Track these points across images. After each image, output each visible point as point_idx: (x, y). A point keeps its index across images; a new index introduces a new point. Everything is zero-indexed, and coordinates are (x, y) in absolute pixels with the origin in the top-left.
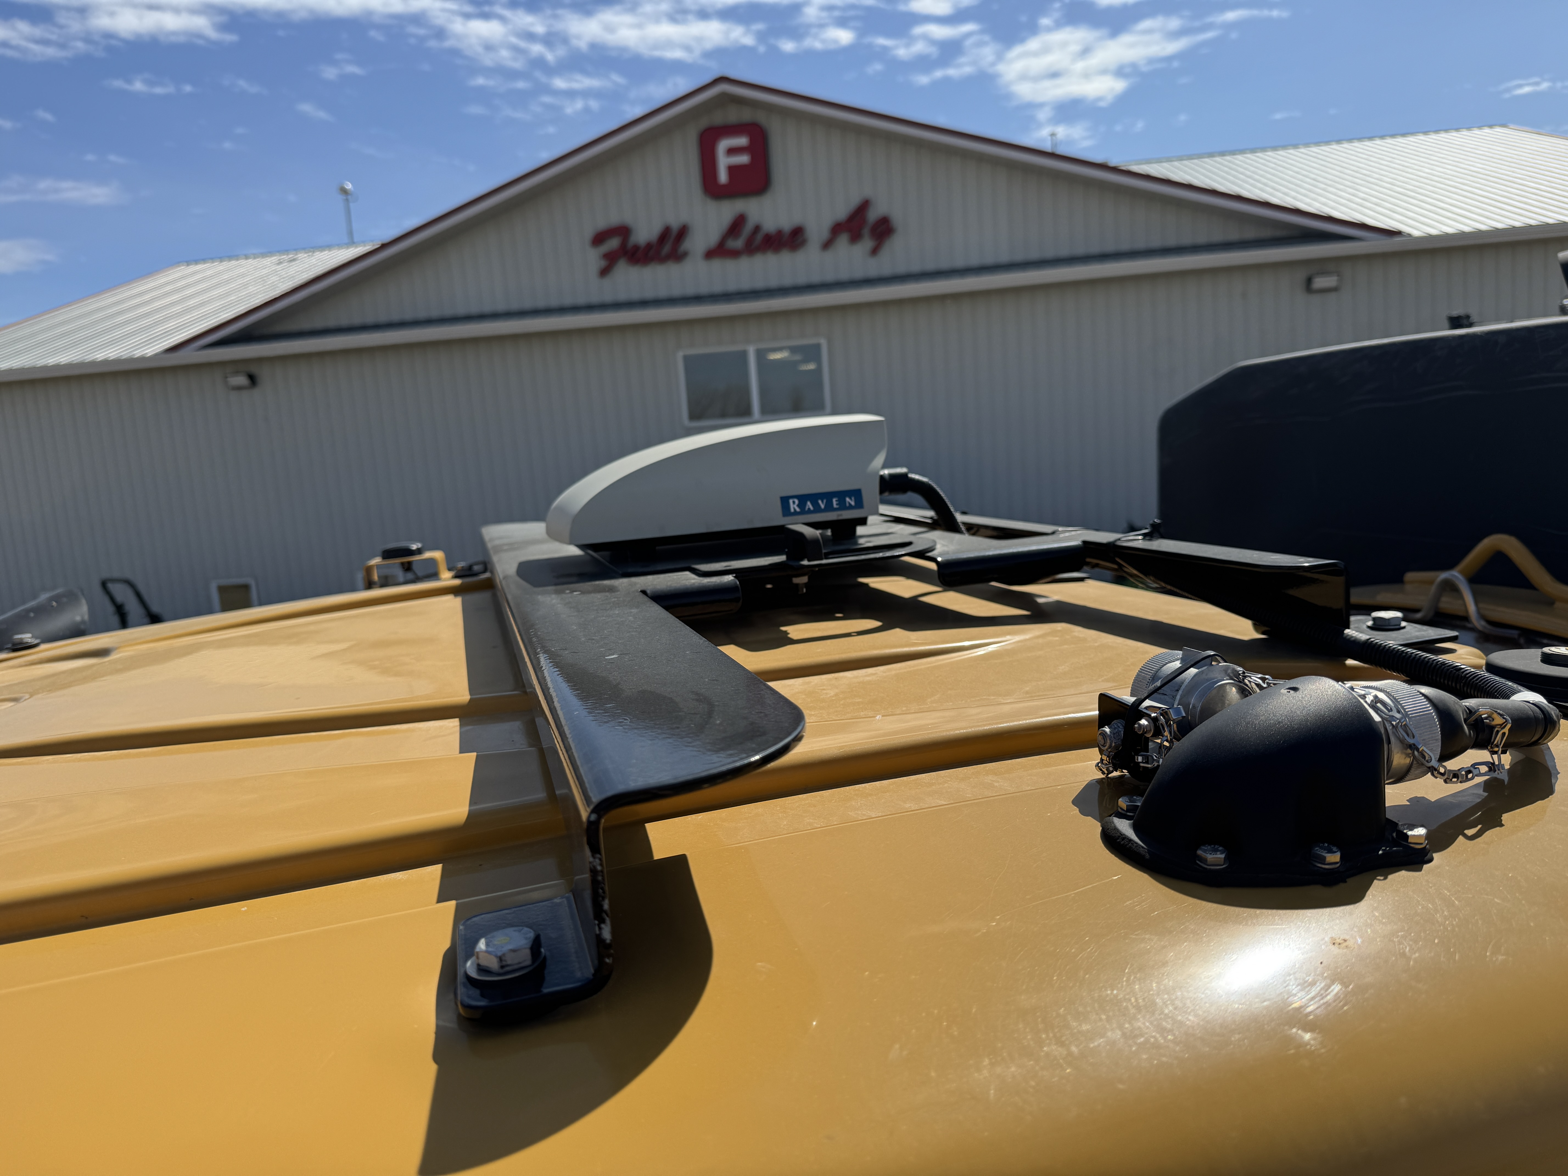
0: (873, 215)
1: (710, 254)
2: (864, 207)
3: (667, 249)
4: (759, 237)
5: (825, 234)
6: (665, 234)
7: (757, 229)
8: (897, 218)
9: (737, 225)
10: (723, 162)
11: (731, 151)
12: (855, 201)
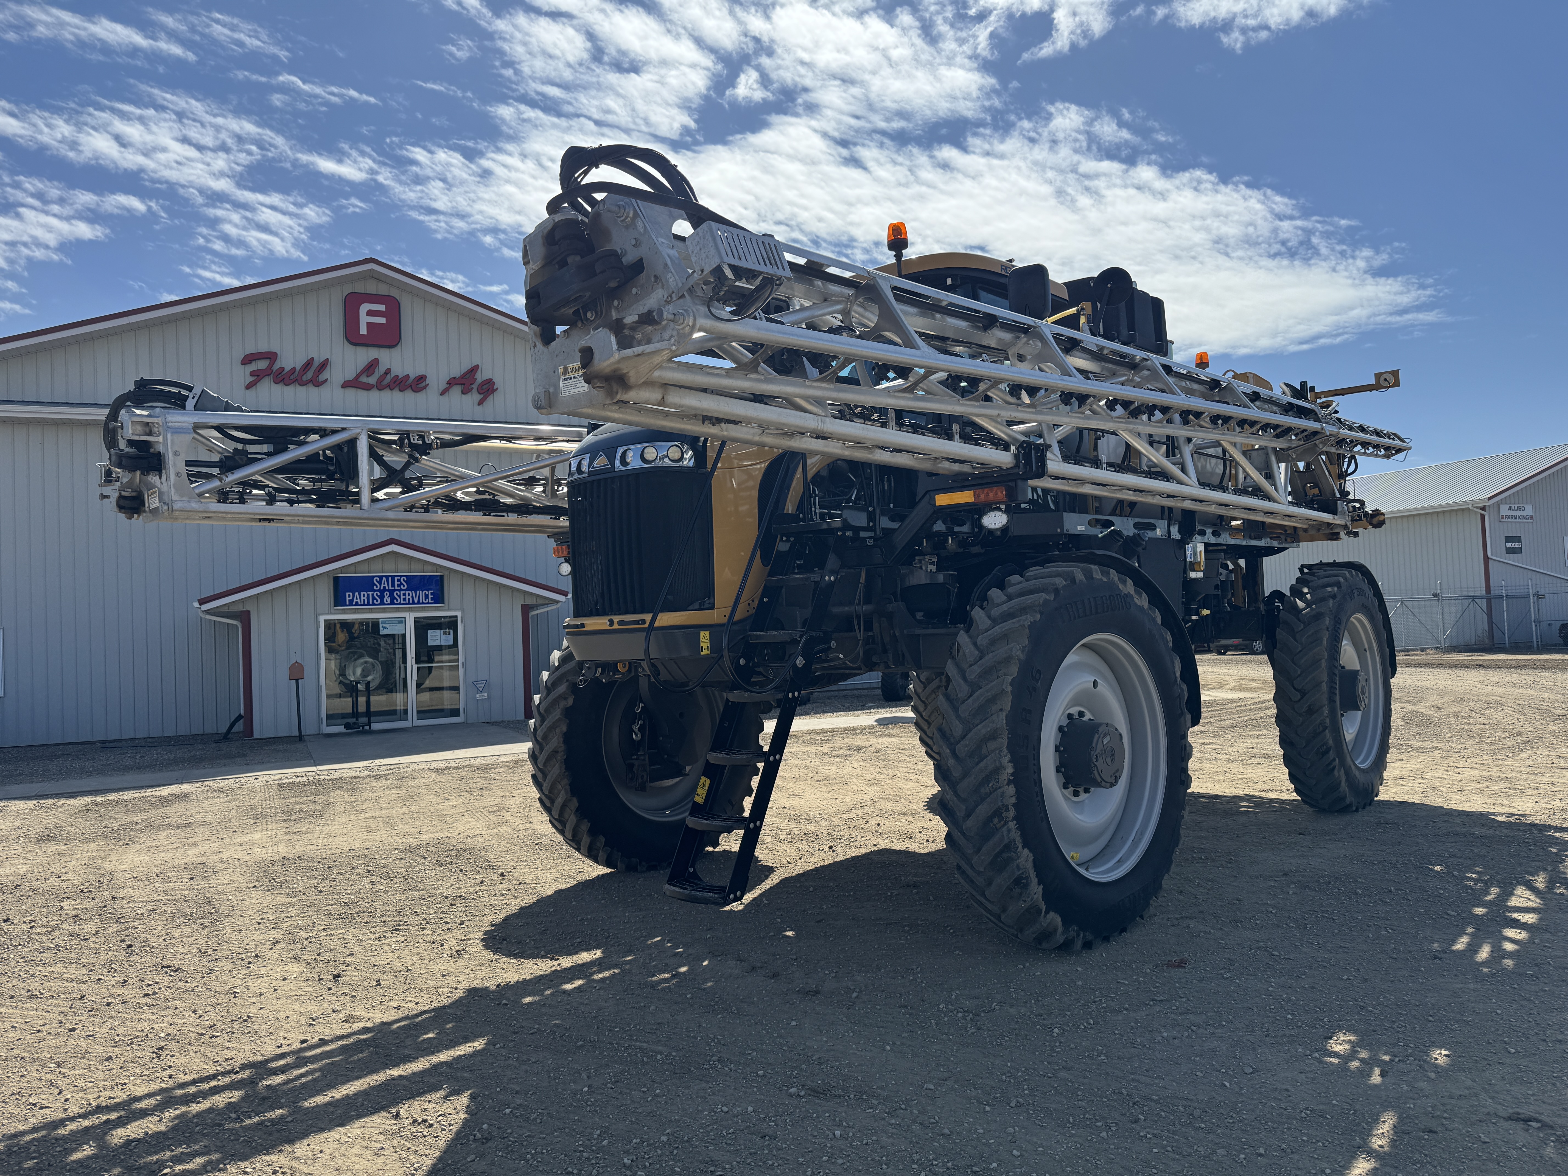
0: (480, 377)
1: (346, 385)
2: (474, 369)
3: (309, 375)
4: (388, 378)
5: (443, 385)
6: (309, 363)
7: (388, 372)
8: (498, 382)
9: (372, 366)
10: (364, 320)
11: (370, 313)
12: (466, 366)
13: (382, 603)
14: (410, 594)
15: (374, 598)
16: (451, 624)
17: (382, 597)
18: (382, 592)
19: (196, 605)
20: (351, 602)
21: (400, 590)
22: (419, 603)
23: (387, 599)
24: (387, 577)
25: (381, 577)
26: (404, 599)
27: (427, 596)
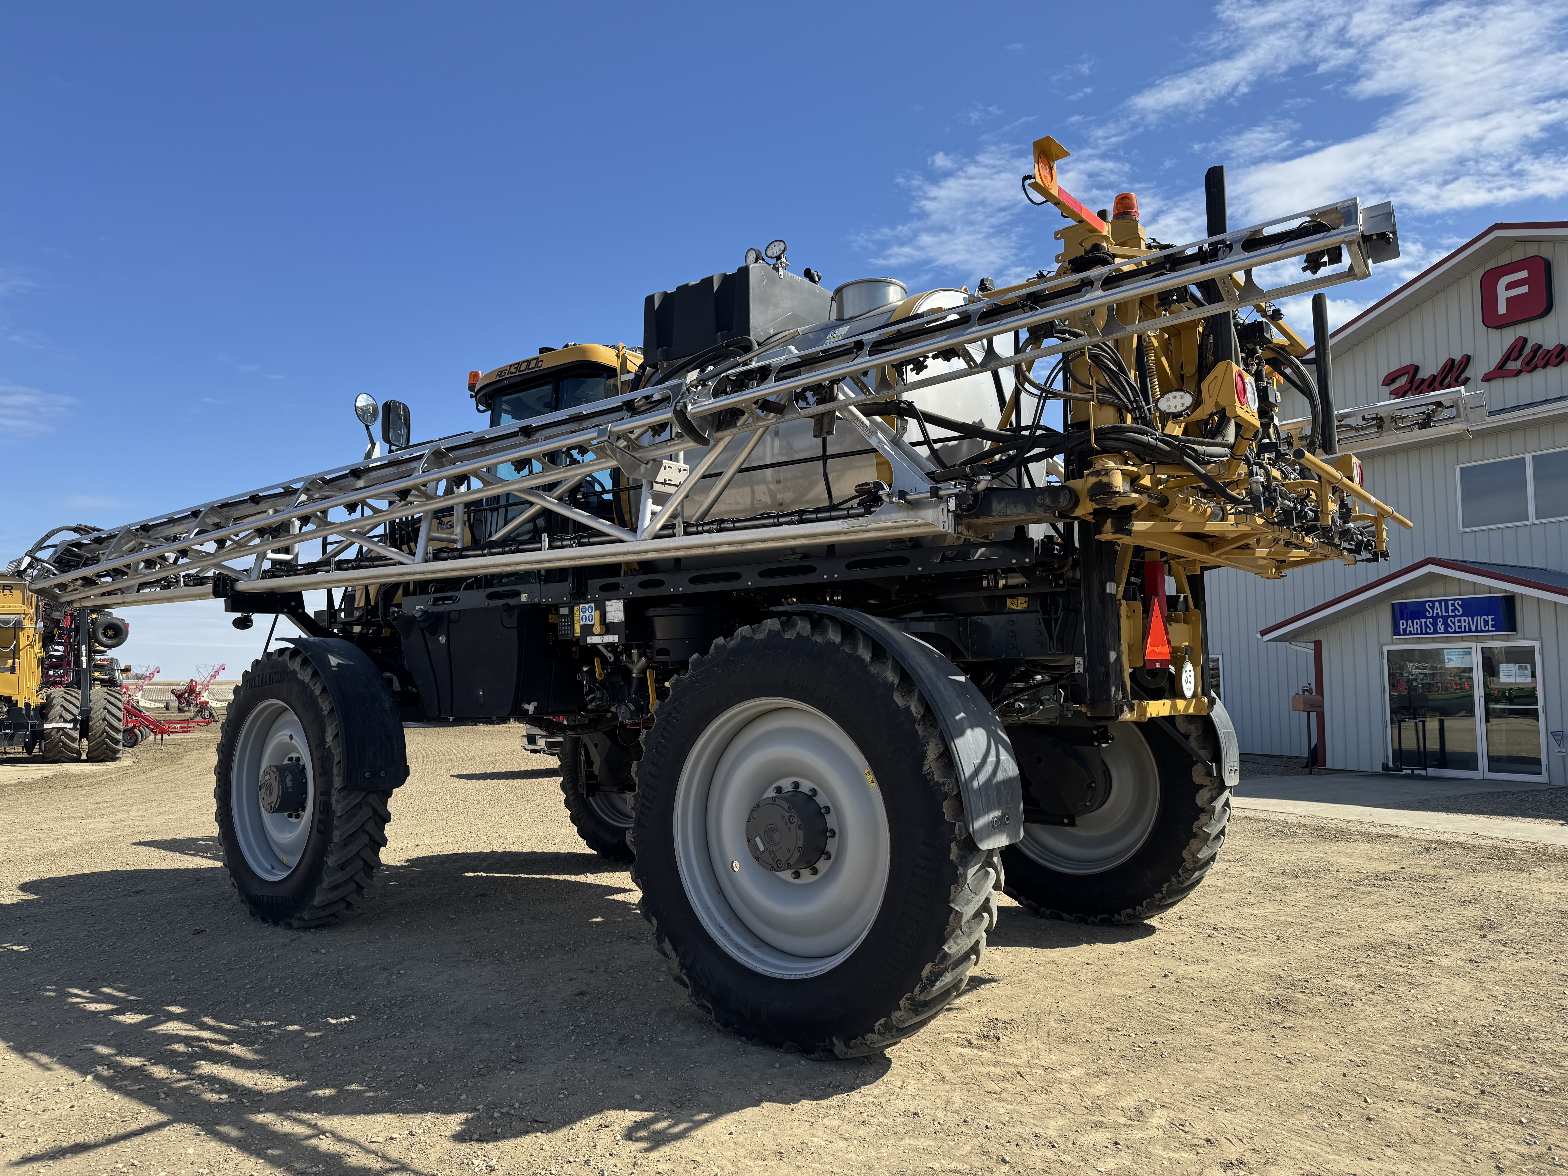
1: (1490, 377)
3: (1448, 378)
4: (1540, 355)
6: (1450, 365)
7: (1538, 347)
9: (1519, 346)
10: (1503, 295)
11: (1510, 285)
13: (1435, 632)
14: (1465, 621)
15: (1427, 627)
16: (1523, 657)
17: (1435, 625)
18: (1435, 618)
19: (1259, 636)
20: (1405, 630)
21: (1454, 617)
22: (1477, 631)
23: (1441, 627)
24: (1440, 602)
25: (1433, 602)
26: (1460, 627)
27: (1486, 623)
